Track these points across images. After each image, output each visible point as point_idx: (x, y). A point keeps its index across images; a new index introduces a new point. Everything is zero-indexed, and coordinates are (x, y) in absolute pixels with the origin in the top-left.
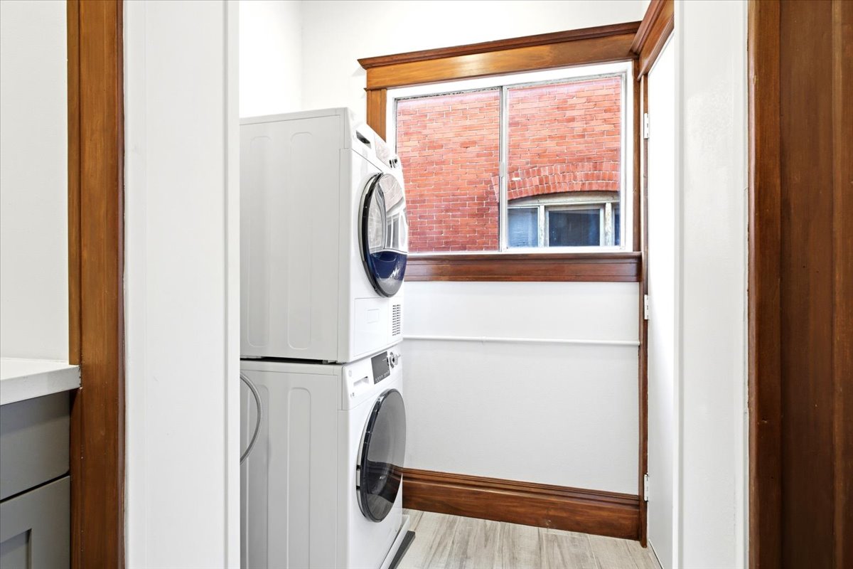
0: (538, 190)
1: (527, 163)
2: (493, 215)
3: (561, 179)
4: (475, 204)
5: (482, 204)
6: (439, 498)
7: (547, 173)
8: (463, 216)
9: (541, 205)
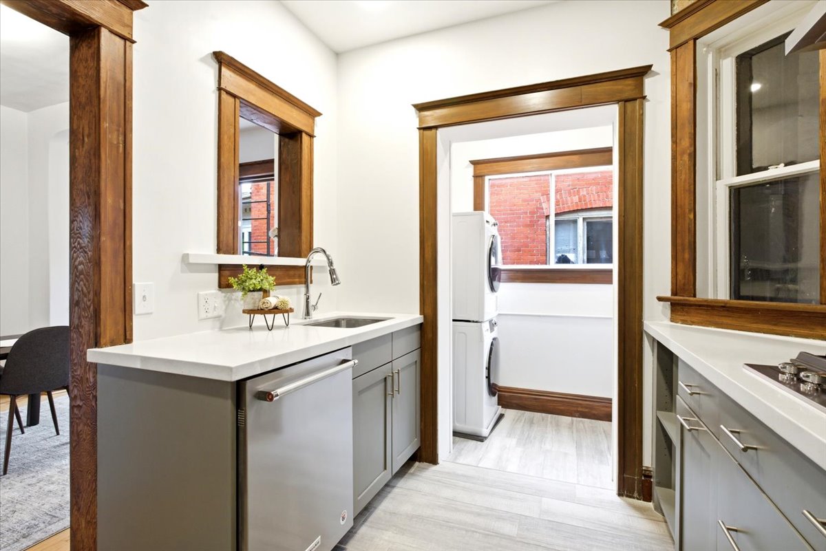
0: (577, 206)
1: (569, 186)
2: (542, 225)
3: (596, 198)
4: (527, 217)
5: (533, 217)
6: (515, 401)
7: (585, 193)
8: (519, 226)
9: (580, 217)
